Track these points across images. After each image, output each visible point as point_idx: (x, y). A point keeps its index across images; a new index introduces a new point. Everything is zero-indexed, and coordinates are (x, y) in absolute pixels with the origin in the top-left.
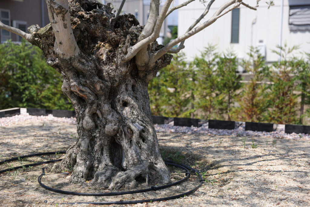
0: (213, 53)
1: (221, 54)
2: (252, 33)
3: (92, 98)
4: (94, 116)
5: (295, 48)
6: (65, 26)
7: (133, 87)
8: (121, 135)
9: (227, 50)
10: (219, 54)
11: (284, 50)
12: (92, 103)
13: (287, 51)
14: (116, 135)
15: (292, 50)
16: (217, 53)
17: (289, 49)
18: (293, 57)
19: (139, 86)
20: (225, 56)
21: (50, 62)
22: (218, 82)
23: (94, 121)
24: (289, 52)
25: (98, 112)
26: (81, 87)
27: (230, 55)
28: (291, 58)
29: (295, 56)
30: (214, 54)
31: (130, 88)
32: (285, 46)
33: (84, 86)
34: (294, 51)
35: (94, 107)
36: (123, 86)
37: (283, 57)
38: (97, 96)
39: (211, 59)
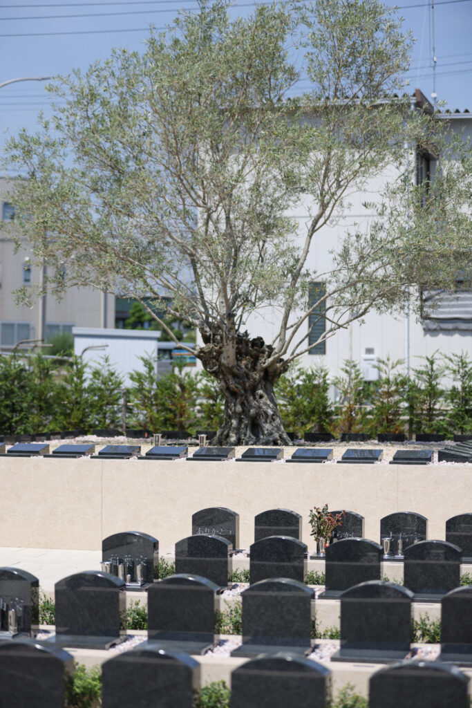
0: (297, 368)
1: (307, 370)
2: (351, 349)
3: (243, 392)
4: (242, 404)
5: (399, 362)
6: (233, 347)
7: (265, 386)
8: (260, 417)
9: (315, 364)
10: (305, 369)
11: (386, 365)
12: (242, 396)
13: (390, 366)
14: (256, 417)
15: (396, 364)
16: (303, 368)
17: (393, 364)
18: (397, 374)
19: (268, 386)
20: (312, 372)
21: (208, 370)
22: (305, 407)
23: (242, 408)
24: (393, 368)
25: (245, 402)
26: (237, 385)
27: (319, 371)
28: (395, 374)
29: (401, 372)
30: (299, 370)
31: (263, 386)
32: (388, 360)
33: (238, 384)
34: (399, 366)
35: (243, 398)
36: (260, 385)
37: (386, 373)
38: (245, 391)
39: (294, 376)
